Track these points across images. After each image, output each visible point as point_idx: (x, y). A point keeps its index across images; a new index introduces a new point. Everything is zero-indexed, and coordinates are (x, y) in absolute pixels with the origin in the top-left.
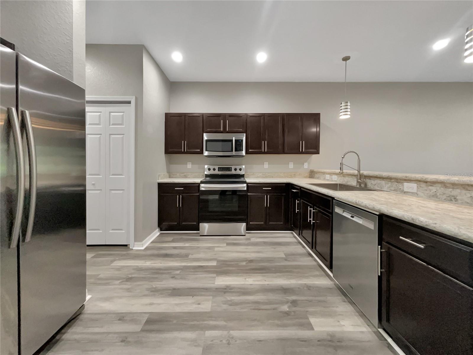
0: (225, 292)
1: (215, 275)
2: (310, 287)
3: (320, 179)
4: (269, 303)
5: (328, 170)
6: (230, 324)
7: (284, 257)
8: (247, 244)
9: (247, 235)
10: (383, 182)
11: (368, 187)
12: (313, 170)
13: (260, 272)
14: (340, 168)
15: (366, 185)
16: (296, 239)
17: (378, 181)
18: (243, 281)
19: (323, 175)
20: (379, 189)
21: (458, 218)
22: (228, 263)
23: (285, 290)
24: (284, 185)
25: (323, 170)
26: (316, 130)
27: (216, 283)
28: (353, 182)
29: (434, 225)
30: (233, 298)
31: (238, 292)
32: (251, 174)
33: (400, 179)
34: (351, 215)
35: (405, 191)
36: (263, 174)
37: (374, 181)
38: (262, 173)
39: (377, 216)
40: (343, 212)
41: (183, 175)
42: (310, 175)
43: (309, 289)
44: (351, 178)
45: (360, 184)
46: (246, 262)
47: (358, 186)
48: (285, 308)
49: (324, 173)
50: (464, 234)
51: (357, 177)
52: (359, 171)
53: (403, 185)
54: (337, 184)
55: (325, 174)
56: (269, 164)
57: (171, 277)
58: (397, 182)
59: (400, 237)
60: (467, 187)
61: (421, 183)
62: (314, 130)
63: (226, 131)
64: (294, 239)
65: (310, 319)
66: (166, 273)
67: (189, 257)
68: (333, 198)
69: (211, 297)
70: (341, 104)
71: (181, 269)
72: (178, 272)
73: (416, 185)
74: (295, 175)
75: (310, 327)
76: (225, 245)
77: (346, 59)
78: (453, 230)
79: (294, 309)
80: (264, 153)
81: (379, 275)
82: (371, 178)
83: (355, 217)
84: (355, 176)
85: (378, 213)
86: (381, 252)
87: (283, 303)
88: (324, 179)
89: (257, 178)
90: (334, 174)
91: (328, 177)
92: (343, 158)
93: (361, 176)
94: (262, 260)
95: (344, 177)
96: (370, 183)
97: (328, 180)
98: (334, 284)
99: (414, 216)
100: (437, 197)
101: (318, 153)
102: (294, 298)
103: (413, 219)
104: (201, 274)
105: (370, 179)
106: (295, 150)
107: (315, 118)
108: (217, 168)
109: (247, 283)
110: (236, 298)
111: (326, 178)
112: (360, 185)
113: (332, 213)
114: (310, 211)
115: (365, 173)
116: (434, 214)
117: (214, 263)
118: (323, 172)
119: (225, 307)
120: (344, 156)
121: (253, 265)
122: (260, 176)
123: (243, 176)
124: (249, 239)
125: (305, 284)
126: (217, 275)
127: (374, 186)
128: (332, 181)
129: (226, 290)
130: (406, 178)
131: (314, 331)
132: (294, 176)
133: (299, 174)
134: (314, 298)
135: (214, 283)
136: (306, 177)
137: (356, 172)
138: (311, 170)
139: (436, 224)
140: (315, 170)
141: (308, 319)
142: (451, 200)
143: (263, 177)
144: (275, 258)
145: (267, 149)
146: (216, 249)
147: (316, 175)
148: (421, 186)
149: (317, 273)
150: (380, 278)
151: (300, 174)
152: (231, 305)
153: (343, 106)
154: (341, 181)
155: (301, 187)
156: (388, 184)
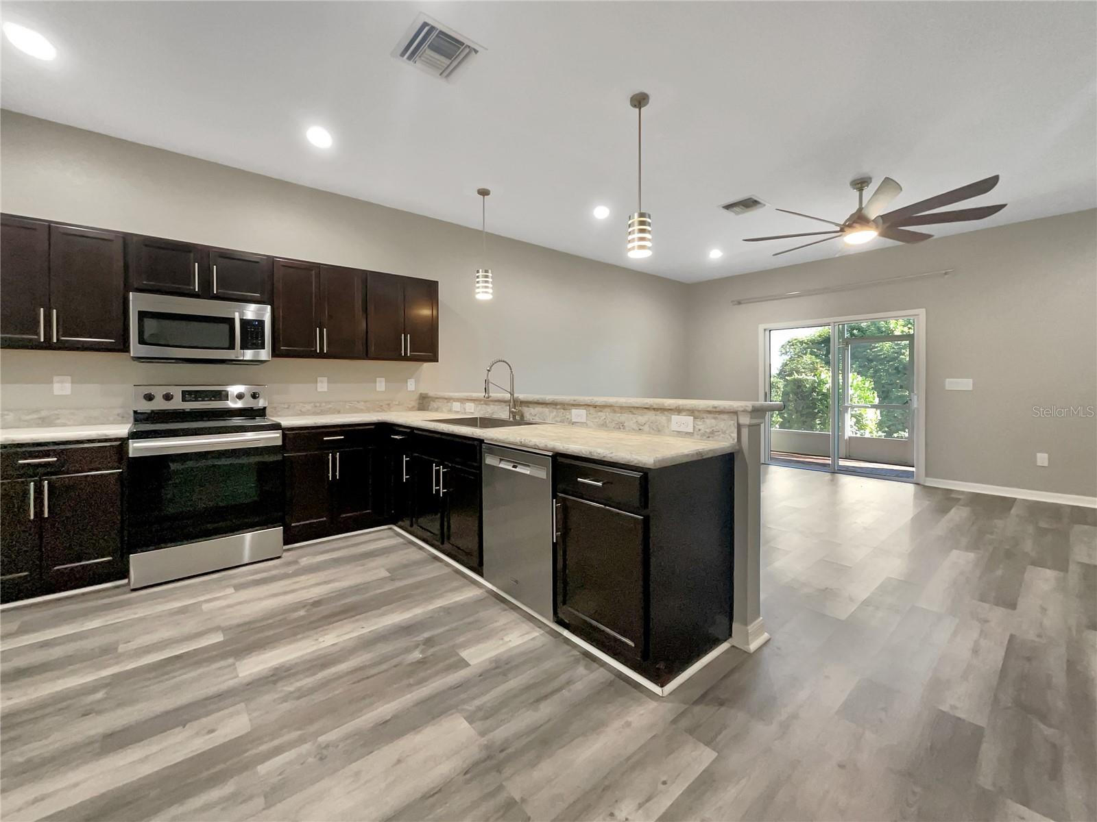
0: (275, 682)
1: (231, 661)
2: (449, 608)
3: (442, 412)
4: (384, 659)
5: (456, 394)
6: (312, 729)
7: (388, 574)
8: (293, 572)
9: (285, 554)
10: (546, 410)
11: (525, 419)
12: (427, 394)
13: (343, 617)
14: (485, 389)
15: (522, 416)
16: (402, 538)
17: (538, 409)
18: (313, 645)
19: (447, 402)
20: (541, 421)
21: (630, 445)
22: (259, 625)
23: (406, 630)
24: (373, 427)
25: (447, 394)
26: (431, 313)
27: (240, 675)
28: (504, 414)
29: (611, 455)
30: (298, 684)
31: (308, 669)
32: (283, 406)
33: (568, 404)
34: (512, 464)
35: (573, 421)
36: (316, 406)
37: (534, 409)
38: (312, 404)
39: (550, 458)
40: (500, 462)
41: (35, 416)
42: (419, 404)
43: (449, 613)
44: (499, 407)
45: (513, 414)
46: (306, 609)
47: (511, 419)
48: (417, 655)
49: (448, 399)
50: (636, 459)
51: (508, 404)
52: (512, 394)
53: (570, 413)
54: (477, 418)
55: (451, 401)
56: (329, 382)
57: (80, 715)
58: (564, 409)
59: (579, 479)
60: (632, 410)
61: (591, 408)
62: (426, 312)
63: (211, 294)
64: (398, 538)
65: (461, 654)
66: (48, 714)
67: (120, 650)
68: (481, 441)
69: (243, 704)
70: (478, 272)
71: (107, 685)
72: (100, 695)
73: (585, 411)
74: (389, 405)
75: (464, 664)
76: (232, 590)
77: (484, 193)
78: (627, 457)
79: (432, 651)
80: (322, 356)
81: (555, 541)
82: (530, 405)
83: (519, 466)
84: (505, 402)
85: (550, 454)
86: (556, 507)
87: (408, 650)
88: (450, 411)
89: (299, 415)
90: (468, 399)
91: (456, 406)
92: (489, 371)
93: (516, 403)
94: (342, 594)
95: (486, 404)
96: (529, 413)
97: (458, 412)
98: (487, 592)
99: (592, 449)
100: (606, 426)
101: (435, 359)
102: (426, 635)
103: (590, 453)
104: (185, 674)
105: (528, 407)
106: (391, 352)
107: (429, 290)
108: (177, 392)
109: (323, 645)
110: (308, 681)
111: (454, 409)
112: (514, 417)
113: (480, 468)
114: (438, 472)
115: (521, 396)
116: (608, 444)
117: (218, 638)
118: (446, 397)
119: (287, 706)
120: (490, 368)
121: (324, 610)
122: (308, 410)
123: (262, 412)
124: (296, 562)
125: (440, 607)
126: (235, 658)
127: (534, 418)
128: (465, 413)
129: (278, 676)
130: (574, 403)
131: (470, 667)
132: (389, 407)
133: (397, 403)
134: (461, 622)
135: (237, 676)
136: (412, 409)
137: (508, 396)
138: (421, 394)
139: (612, 453)
140: (431, 394)
141: (458, 655)
142: (620, 428)
143: (315, 414)
144: (368, 583)
145: (328, 346)
146: (205, 607)
147: (434, 405)
148: (591, 412)
149: (455, 584)
150: (554, 545)
151: (399, 402)
152: (299, 698)
153: (480, 277)
154: (482, 412)
155: (412, 429)
156: (553, 412)
